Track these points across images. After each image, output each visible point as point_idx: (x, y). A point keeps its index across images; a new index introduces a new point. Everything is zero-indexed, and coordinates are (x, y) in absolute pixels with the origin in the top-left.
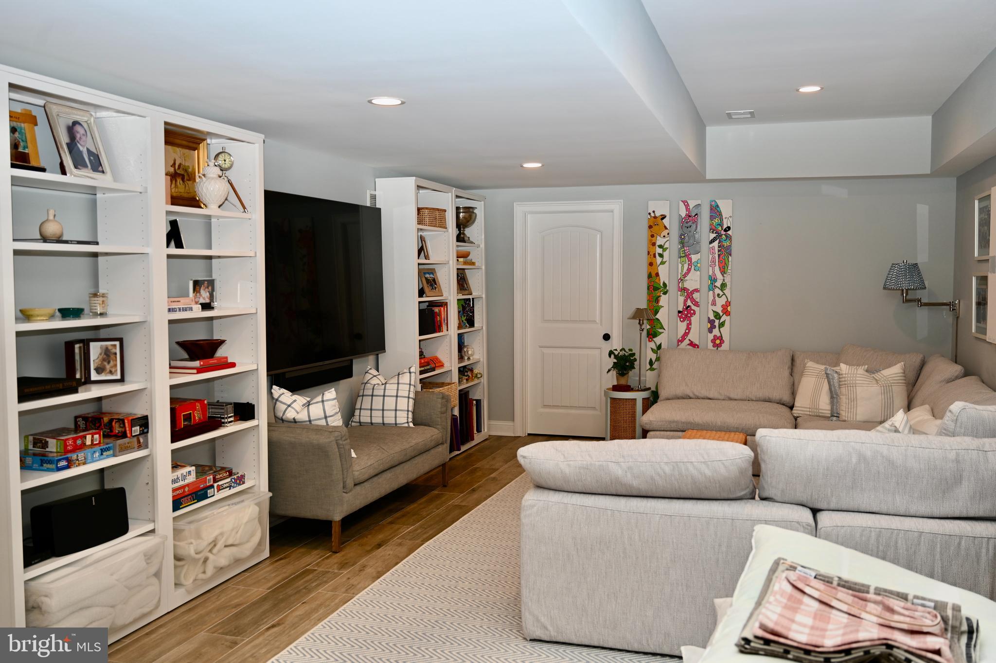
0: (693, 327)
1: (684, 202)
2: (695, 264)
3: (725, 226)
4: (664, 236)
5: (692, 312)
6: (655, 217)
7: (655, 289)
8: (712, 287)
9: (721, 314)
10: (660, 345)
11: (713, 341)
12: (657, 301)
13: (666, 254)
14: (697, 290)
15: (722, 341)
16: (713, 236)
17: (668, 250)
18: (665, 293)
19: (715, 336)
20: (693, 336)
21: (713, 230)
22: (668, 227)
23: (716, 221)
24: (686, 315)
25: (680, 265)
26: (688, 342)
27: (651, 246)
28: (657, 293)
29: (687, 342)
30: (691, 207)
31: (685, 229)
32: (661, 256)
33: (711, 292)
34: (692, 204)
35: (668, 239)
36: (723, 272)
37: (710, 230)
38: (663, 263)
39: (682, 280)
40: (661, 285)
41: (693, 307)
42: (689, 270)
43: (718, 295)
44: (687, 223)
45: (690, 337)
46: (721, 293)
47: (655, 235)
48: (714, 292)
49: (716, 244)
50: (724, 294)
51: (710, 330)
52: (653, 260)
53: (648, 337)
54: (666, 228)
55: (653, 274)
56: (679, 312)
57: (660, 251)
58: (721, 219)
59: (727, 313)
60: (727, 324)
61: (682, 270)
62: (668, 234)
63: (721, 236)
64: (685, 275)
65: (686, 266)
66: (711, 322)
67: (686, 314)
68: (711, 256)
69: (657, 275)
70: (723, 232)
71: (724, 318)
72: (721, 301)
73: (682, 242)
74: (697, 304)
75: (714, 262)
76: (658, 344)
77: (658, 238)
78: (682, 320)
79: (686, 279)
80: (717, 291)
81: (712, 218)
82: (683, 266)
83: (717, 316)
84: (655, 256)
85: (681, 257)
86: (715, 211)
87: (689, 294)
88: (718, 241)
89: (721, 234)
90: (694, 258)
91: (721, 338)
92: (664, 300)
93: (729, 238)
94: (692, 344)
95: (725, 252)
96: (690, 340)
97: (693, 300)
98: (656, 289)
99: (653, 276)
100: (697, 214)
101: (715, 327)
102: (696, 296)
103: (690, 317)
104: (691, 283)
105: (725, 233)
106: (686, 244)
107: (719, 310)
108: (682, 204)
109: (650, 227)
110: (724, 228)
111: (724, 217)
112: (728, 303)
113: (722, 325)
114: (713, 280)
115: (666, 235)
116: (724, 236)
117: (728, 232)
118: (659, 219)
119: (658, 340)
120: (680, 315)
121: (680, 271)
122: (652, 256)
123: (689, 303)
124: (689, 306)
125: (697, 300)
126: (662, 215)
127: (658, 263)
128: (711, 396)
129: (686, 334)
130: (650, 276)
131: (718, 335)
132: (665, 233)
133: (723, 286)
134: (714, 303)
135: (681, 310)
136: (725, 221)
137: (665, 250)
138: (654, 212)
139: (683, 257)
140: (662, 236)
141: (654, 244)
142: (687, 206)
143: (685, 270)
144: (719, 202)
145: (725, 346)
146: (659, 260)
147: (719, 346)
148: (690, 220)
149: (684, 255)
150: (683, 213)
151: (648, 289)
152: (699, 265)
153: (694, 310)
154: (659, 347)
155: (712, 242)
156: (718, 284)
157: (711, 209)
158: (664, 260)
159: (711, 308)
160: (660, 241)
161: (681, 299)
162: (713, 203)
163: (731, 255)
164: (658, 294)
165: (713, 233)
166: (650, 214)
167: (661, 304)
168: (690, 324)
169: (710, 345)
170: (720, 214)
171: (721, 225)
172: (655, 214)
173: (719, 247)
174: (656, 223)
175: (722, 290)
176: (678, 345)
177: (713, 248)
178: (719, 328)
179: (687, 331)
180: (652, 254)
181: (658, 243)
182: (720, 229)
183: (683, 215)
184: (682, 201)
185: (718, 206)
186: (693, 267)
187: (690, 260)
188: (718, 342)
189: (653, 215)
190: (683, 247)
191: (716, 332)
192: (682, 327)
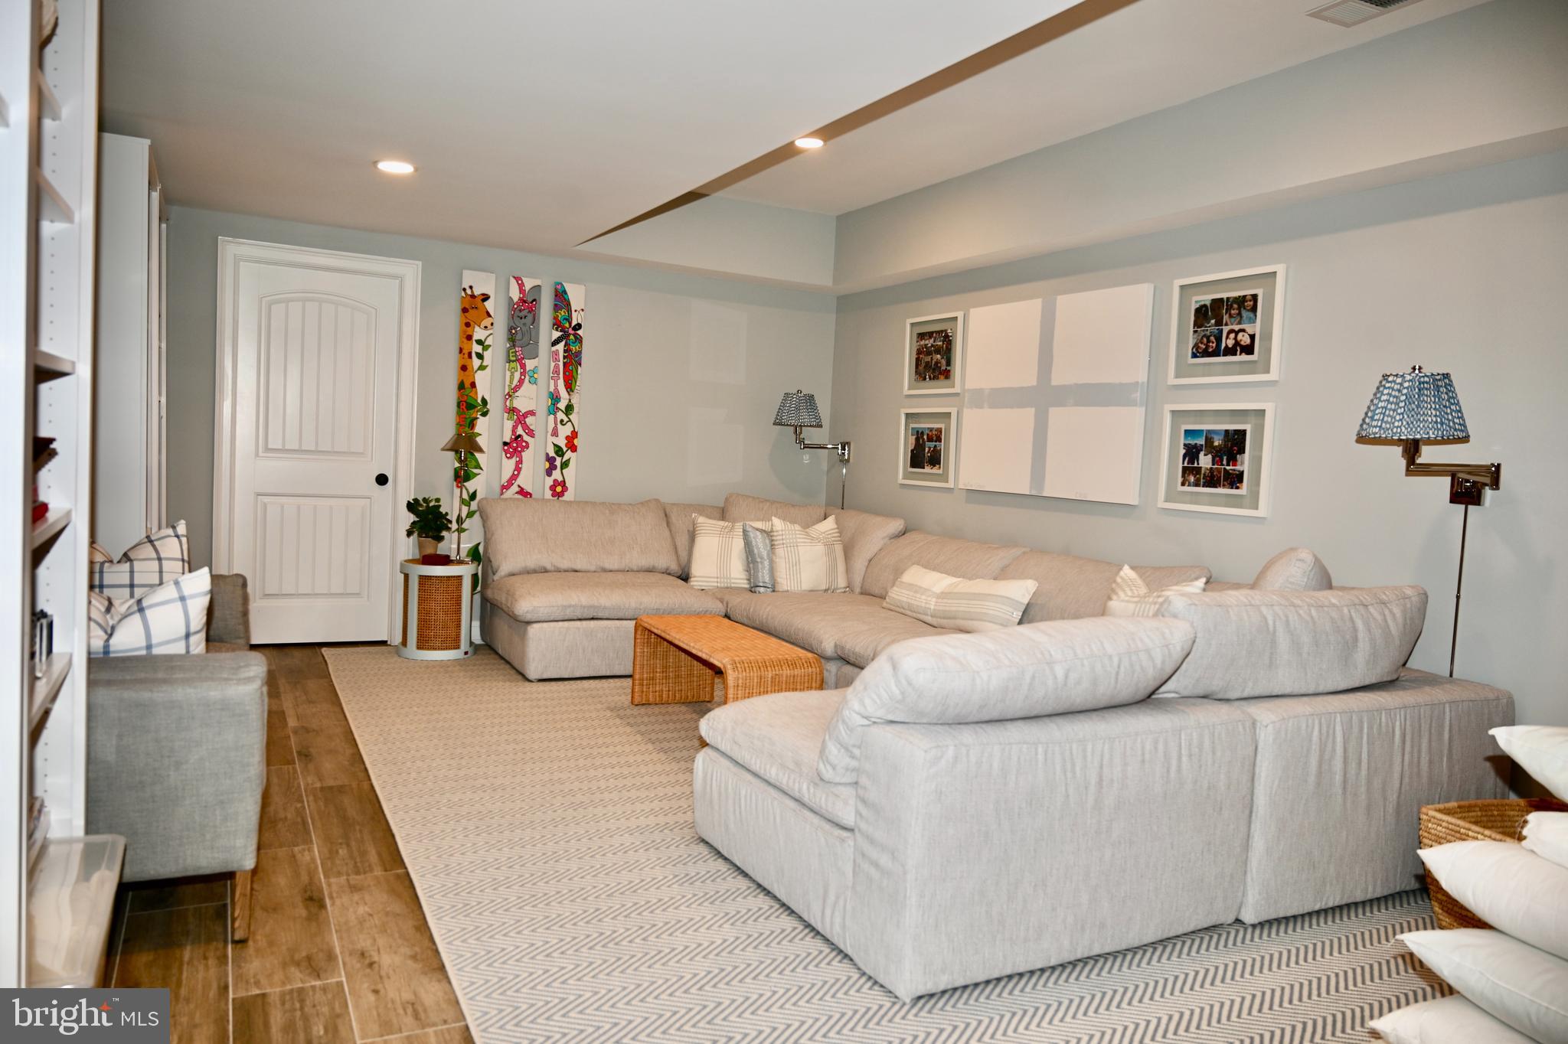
0: (524, 466)
1: (517, 279)
2: (531, 374)
3: (574, 323)
4: (486, 327)
5: (524, 444)
6: (473, 296)
7: (469, 407)
8: (553, 409)
9: (565, 449)
10: (475, 493)
11: (553, 488)
12: (472, 425)
13: (487, 354)
14: (532, 413)
15: (565, 488)
16: (557, 334)
17: (490, 349)
18: (484, 414)
19: (555, 481)
20: (524, 481)
21: (557, 325)
22: (492, 314)
23: (562, 314)
24: (515, 449)
25: (508, 374)
26: (518, 489)
27: (465, 340)
28: (472, 413)
29: (515, 488)
30: (527, 287)
31: (517, 320)
32: (480, 356)
33: (552, 417)
34: (529, 284)
35: (491, 332)
36: (569, 387)
37: (554, 325)
38: (482, 368)
39: (510, 396)
40: (479, 401)
41: (526, 438)
42: (521, 381)
43: (562, 421)
44: (520, 311)
45: (520, 481)
46: (566, 419)
47: (472, 323)
48: (556, 418)
49: (561, 347)
50: (570, 421)
51: (549, 473)
52: (467, 362)
53: (456, 480)
54: (489, 315)
55: (467, 384)
56: (505, 444)
57: (477, 348)
58: (569, 310)
59: (573, 448)
60: (572, 464)
61: (511, 382)
62: (492, 324)
63: (569, 335)
64: (516, 389)
65: (517, 376)
66: (551, 460)
67: (514, 447)
68: (553, 364)
69: (473, 385)
70: (571, 331)
71: (568, 455)
72: (565, 431)
73: (512, 339)
74: (531, 433)
75: (556, 371)
76: (471, 491)
77: (477, 329)
78: (508, 455)
79: (516, 394)
80: (561, 416)
81: (556, 308)
82: (512, 375)
83: (559, 451)
84: (470, 355)
85: (509, 361)
86: (561, 299)
87: (520, 418)
88: (563, 343)
89: (569, 333)
90: (530, 364)
91: (563, 484)
92: (482, 425)
93: (579, 340)
94: (522, 492)
95: (573, 360)
96: (519, 486)
97: (526, 427)
98: (471, 406)
99: (466, 387)
100: (534, 300)
101: (555, 467)
102: (529, 420)
103: (520, 452)
104: (523, 401)
105: (573, 332)
106: (517, 343)
107: (562, 443)
108: (513, 282)
109: (465, 310)
110: (573, 325)
111: (573, 310)
112: (574, 434)
113: (565, 465)
114: (555, 398)
115: (489, 326)
116: (572, 337)
117: (578, 332)
118: (478, 300)
119: (471, 485)
120: (506, 448)
121: (508, 383)
122: (466, 356)
123: (520, 431)
124: (520, 436)
125: (531, 428)
126: (483, 295)
127: (476, 368)
128: (578, 567)
129: (514, 477)
130: (461, 386)
131: (560, 479)
132: (487, 322)
133: (569, 409)
134: (555, 433)
135: (508, 440)
136: (574, 315)
137: (486, 348)
138: (471, 287)
139: (513, 361)
140: (482, 326)
141: (469, 338)
142: (521, 286)
143: (515, 382)
144: (568, 287)
145: (568, 496)
146: (476, 362)
147: (561, 494)
148: (525, 308)
149: (514, 359)
150: (515, 295)
151: (459, 405)
152: (535, 375)
153: (526, 442)
154: (473, 496)
155: (555, 343)
156: (562, 405)
157: (556, 296)
158: (484, 364)
159: (551, 439)
160: (479, 333)
161: (509, 425)
162: (559, 287)
163: (580, 365)
164: (474, 416)
165: (557, 330)
166: (464, 290)
167: (477, 430)
168: (520, 462)
169: (548, 494)
170: (568, 304)
171: (569, 320)
172: (472, 291)
173: (565, 351)
174: (473, 307)
175: (567, 415)
176: (502, 494)
177: (556, 353)
178: (562, 469)
179: (516, 473)
180: (466, 351)
181: (476, 337)
182: (567, 325)
183: (516, 299)
184: (514, 277)
185: (565, 292)
186: (527, 377)
187: (523, 366)
188: (559, 489)
189: (469, 292)
190: (514, 346)
191: (557, 474)
192: (509, 465)
